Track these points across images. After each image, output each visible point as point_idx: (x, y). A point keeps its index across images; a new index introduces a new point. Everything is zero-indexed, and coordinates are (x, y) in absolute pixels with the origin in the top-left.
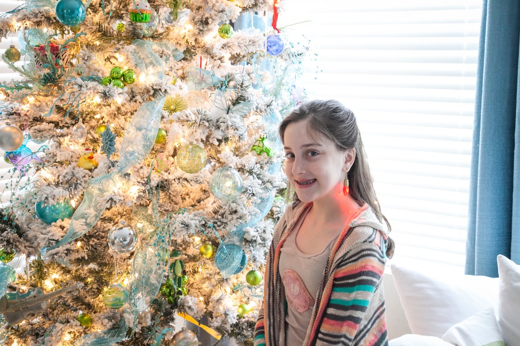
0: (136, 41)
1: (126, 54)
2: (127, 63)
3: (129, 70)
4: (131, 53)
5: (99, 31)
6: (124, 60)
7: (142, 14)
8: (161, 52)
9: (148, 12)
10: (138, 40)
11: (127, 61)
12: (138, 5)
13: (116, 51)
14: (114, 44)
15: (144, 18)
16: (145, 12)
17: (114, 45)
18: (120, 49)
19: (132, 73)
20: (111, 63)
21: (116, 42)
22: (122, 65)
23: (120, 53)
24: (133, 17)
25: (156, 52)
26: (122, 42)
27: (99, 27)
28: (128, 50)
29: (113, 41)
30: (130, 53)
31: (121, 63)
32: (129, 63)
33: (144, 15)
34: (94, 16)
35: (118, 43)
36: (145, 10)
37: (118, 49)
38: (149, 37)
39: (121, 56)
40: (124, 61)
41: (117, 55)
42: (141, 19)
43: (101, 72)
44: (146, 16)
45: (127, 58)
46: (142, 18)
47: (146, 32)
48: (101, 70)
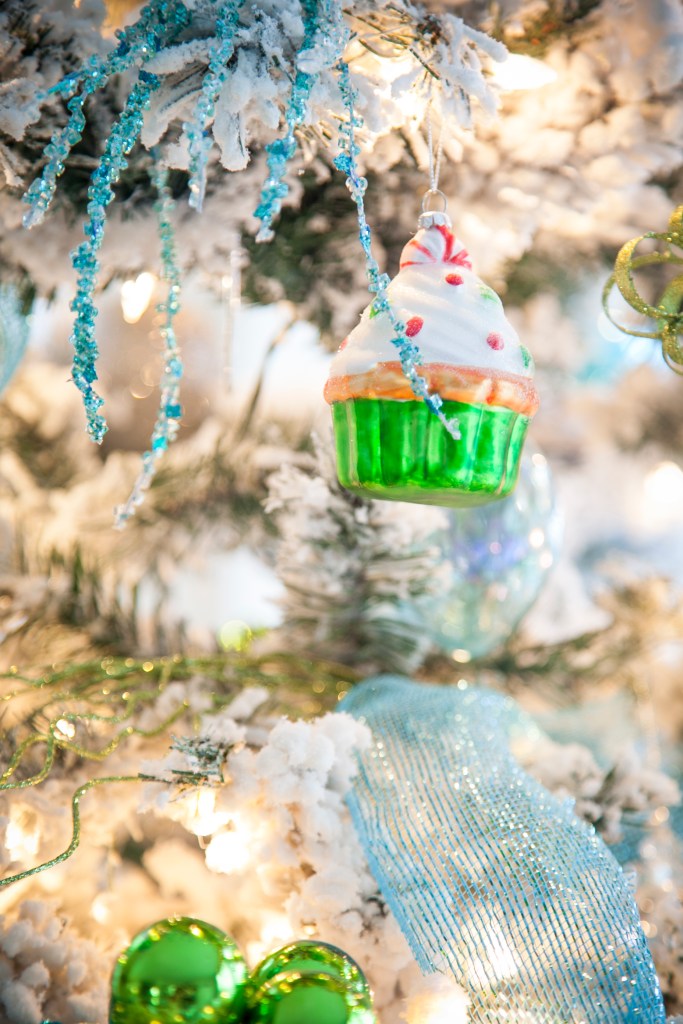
0: (371, 695)
1: (281, 796)
2: (287, 885)
3: (304, 951)
4: (330, 785)
5: (70, 617)
6: (267, 854)
7: (452, 407)
8: (593, 786)
9: (507, 392)
10: (390, 681)
11: (290, 862)
12: (414, 328)
13: (193, 764)
14: (187, 715)
15: (469, 448)
16: (482, 391)
17: (179, 729)
18: (227, 748)
19: (342, 989)
20: (155, 883)
21: (202, 701)
22: (245, 906)
23: (226, 790)
24: (364, 439)
25: (555, 785)
26: (252, 697)
27: (75, 589)
28: (299, 756)
29: (176, 689)
30: (316, 790)
31: (237, 881)
32: (307, 885)
33: (472, 420)
34: (46, 510)
35: (218, 706)
36: (476, 376)
37: (215, 755)
38: (477, 666)
39: (236, 816)
40: (263, 870)
41: (198, 809)
42: (434, 458)
43: (40, 972)
44: (486, 432)
45: (295, 838)
46: (451, 448)
47: (451, 620)
48: (39, 954)
